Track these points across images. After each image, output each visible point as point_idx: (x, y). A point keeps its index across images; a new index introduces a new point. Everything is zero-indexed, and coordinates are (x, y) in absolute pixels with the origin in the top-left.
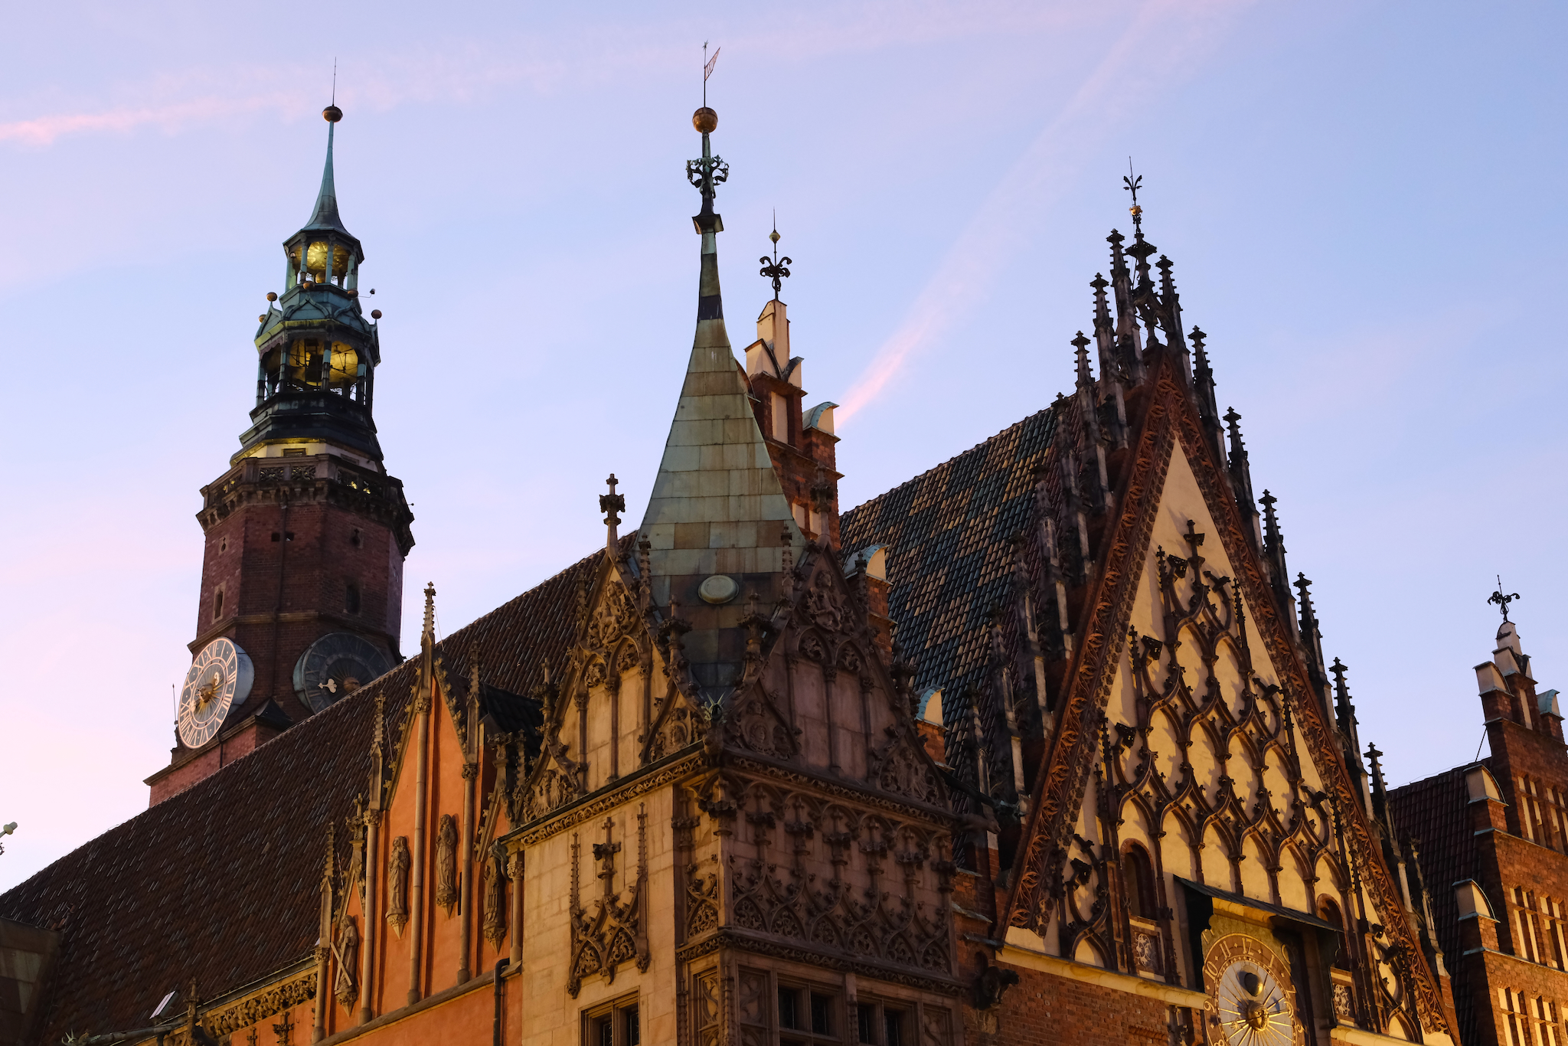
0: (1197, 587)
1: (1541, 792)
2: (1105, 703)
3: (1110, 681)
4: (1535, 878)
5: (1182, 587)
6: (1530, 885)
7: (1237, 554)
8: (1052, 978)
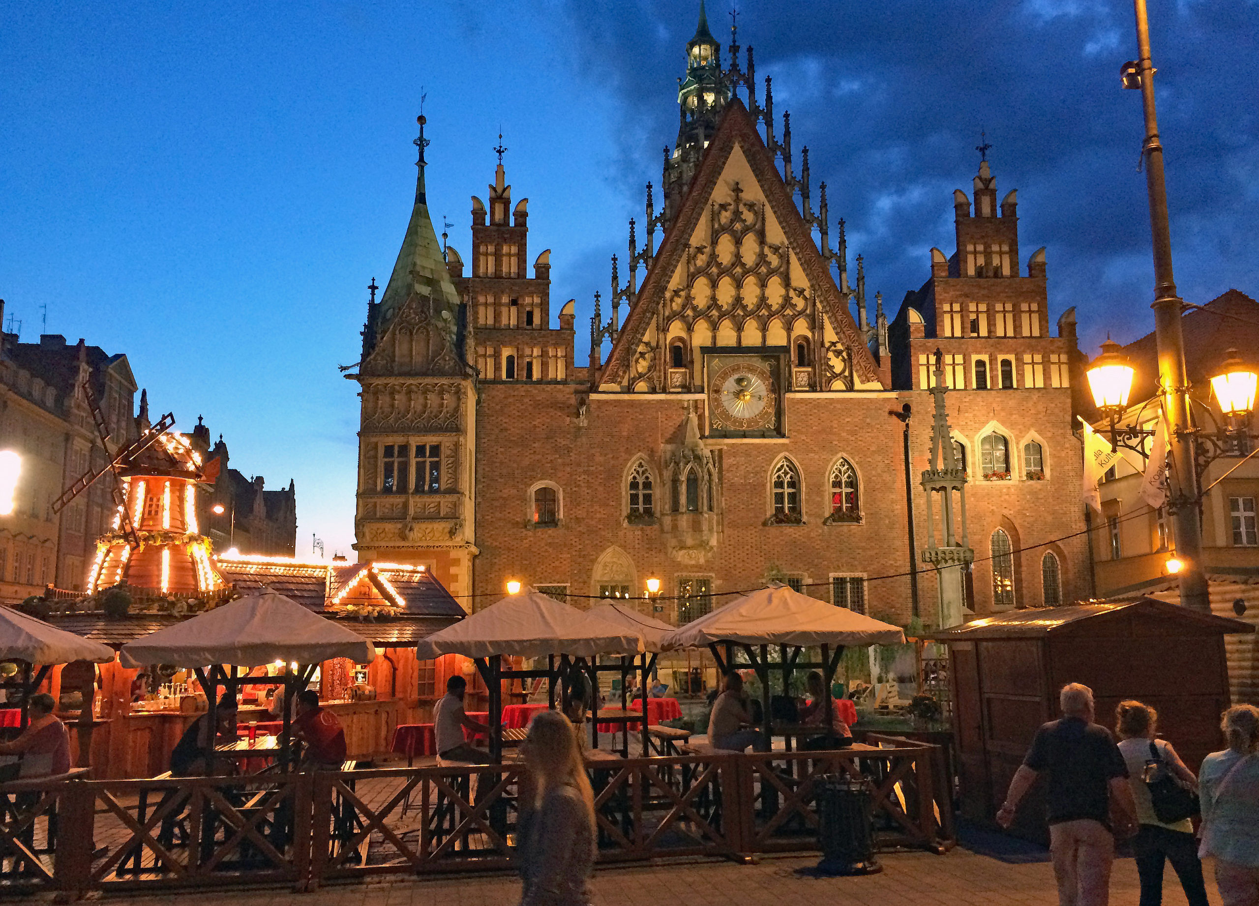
0: (737, 214)
1: (987, 247)
2: (668, 282)
3: (673, 272)
4: (967, 296)
5: (725, 217)
6: (960, 300)
7: (770, 189)
8: (619, 401)
